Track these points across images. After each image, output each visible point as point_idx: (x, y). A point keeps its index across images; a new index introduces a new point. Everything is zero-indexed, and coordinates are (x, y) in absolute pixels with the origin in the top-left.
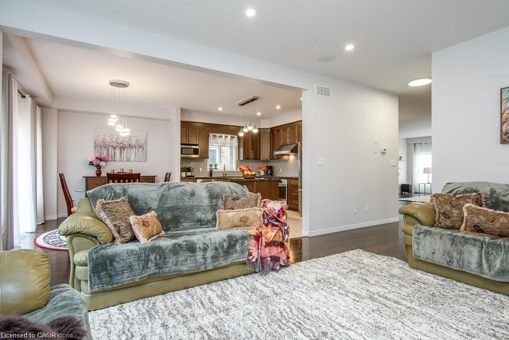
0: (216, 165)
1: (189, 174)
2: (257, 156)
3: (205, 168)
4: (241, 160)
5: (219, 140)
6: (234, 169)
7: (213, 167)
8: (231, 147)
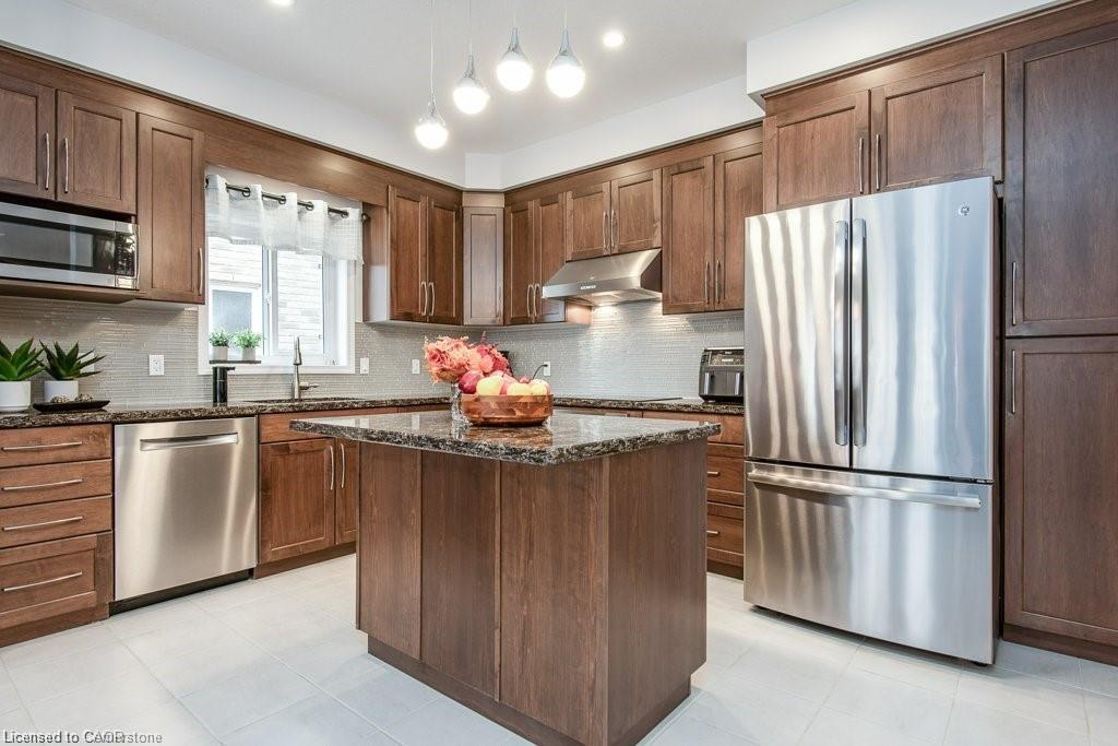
0: (249, 345)
1: (65, 390)
2: (448, 308)
3: (180, 359)
4: (380, 327)
5: (270, 221)
6: (344, 360)
7: (235, 353)
8: (329, 263)
